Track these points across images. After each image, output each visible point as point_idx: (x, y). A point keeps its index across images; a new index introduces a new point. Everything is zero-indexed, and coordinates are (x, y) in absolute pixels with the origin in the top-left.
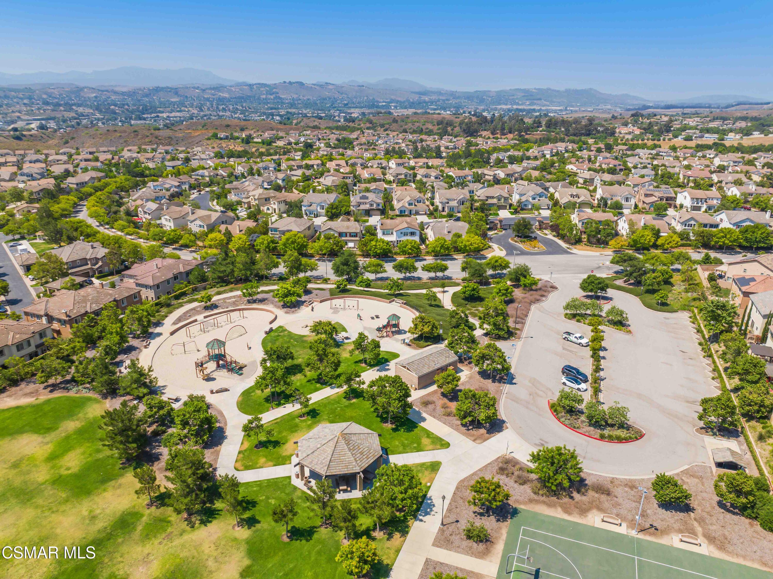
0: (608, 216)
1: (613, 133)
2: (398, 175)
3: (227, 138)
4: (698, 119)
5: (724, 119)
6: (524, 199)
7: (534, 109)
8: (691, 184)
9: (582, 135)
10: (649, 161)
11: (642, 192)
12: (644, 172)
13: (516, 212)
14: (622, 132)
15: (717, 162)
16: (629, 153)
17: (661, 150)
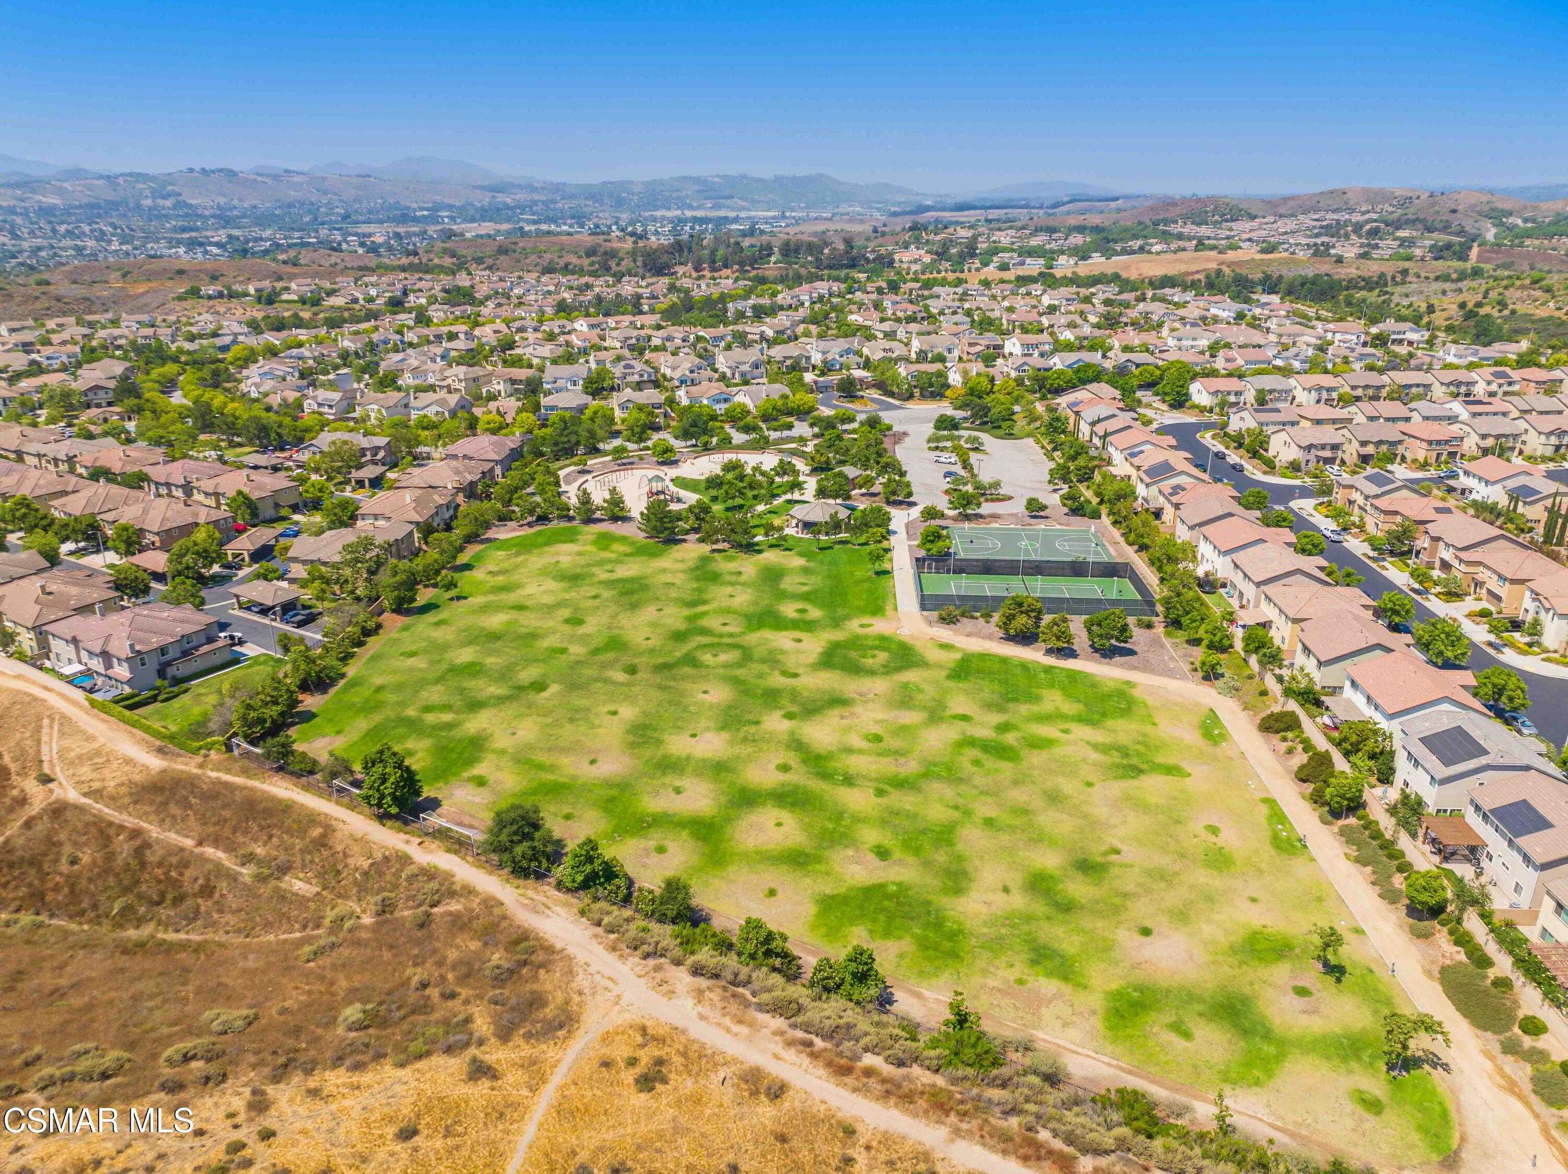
0: (938, 366)
1: (891, 263)
2: (627, 338)
3: (220, 295)
4: (1012, 232)
5: (1051, 230)
6: (830, 357)
7: (726, 218)
8: (1017, 331)
9: (842, 267)
10: (957, 304)
11: (965, 341)
12: (957, 318)
13: (823, 374)
14: (905, 259)
15: (1046, 300)
16: (926, 293)
17: (968, 286)
